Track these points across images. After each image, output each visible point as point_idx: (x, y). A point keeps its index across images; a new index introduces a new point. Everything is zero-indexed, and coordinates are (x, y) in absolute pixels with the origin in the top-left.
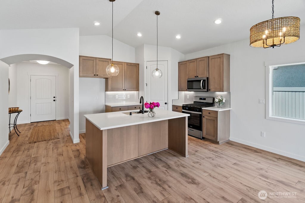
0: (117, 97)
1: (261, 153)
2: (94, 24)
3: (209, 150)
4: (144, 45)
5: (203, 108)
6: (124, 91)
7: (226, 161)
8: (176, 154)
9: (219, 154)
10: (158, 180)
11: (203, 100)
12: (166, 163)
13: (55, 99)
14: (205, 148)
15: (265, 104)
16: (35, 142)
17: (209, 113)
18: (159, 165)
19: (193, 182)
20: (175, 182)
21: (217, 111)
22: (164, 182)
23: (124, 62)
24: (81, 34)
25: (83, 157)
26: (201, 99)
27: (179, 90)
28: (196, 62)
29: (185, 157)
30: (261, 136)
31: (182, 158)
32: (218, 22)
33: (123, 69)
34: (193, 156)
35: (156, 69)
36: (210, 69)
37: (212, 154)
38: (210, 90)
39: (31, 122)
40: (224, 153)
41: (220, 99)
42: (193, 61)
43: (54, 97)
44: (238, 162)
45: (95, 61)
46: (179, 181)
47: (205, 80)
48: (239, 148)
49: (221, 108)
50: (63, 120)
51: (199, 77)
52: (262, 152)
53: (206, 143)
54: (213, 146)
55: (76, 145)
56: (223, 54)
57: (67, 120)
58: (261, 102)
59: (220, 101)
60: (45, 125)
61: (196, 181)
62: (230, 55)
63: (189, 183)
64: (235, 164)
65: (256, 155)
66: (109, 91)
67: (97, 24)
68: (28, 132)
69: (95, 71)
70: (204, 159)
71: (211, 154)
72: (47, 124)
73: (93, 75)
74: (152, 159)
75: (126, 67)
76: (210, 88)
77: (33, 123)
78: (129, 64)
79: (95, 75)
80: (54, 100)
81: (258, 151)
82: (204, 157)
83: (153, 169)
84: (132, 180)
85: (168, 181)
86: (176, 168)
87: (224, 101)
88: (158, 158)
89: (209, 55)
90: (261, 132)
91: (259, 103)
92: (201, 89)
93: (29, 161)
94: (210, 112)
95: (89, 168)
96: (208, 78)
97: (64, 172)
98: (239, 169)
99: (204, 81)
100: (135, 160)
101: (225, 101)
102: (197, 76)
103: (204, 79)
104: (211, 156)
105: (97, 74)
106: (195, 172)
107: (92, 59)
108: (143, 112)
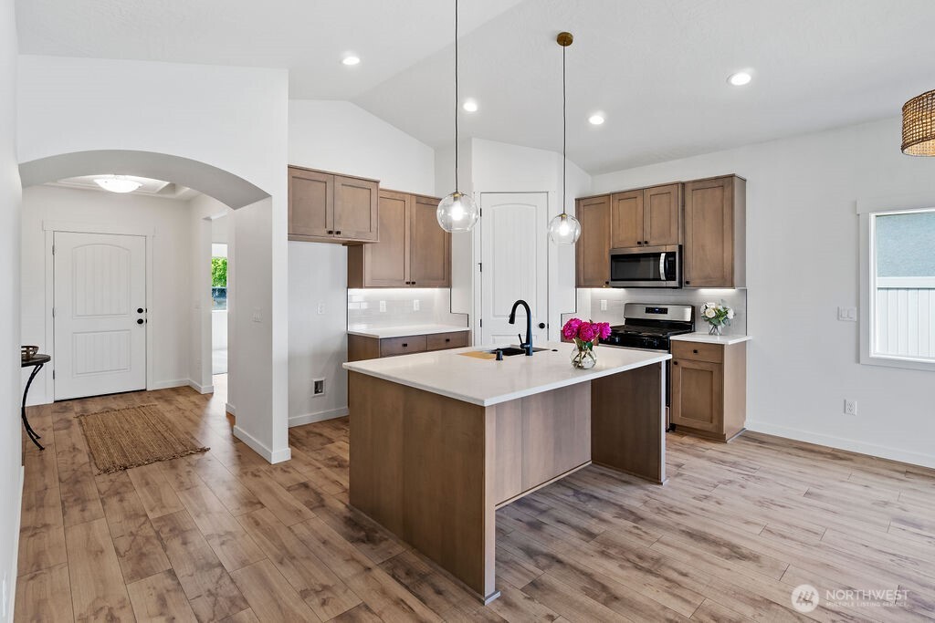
0: (383, 307)
1: (851, 460)
2: (341, 62)
3: (710, 459)
4: (474, 140)
5: (671, 338)
6: (411, 287)
7: (781, 488)
8: (626, 477)
9: (744, 468)
10: (633, 558)
11: (657, 312)
12: (621, 507)
13: (142, 316)
14: (699, 457)
15: (858, 322)
16: (126, 468)
17: (695, 352)
18: (604, 513)
19: (736, 553)
20: (687, 558)
21: (723, 345)
22: (657, 561)
23: (411, 194)
24: (293, 95)
25: (340, 505)
26: (649, 310)
27: (578, 286)
28: (639, 199)
29: (662, 484)
30: (845, 412)
31: (653, 487)
32: (741, 79)
33: (407, 214)
34: (677, 480)
35: (561, 215)
36: (688, 220)
37: (728, 472)
38: (687, 283)
39: (57, 399)
40: (758, 467)
41: (719, 311)
42: (632, 195)
43: (140, 311)
44: (813, 490)
45: (329, 185)
46: (694, 555)
47: (675, 253)
48: (785, 450)
49: (721, 335)
50: (175, 390)
51: (652, 243)
52: (852, 457)
53: (686, 439)
54: (713, 449)
55: (284, 468)
56: (732, 176)
57: (188, 390)
58: (845, 315)
59: (721, 315)
60: (115, 406)
61: (744, 551)
62: (745, 180)
63: (729, 557)
64: (808, 494)
65: (841, 465)
66: (366, 287)
67: (351, 60)
68: (69, 435)
69: (329, 219)
70: (715, 486)
71: (725, 473)
72: (121, 404)
73: (324, 232)
74: (568, 496)
75: (414, 210)
76: (688, 276)
77: (64, 404)
78: (424, 201)
79: (330, 232)
80: (140, 322)
81: (840, 455)
82: (716, 482)
83: (596, 527)
84: (558, 566)
85: (664, 557)
86: (659, 518)
87: (730, 315)
88: (583, 491)
89: (684, 180)
90: (845, 401)
91: (838, 319)
92: (660, 280)
93: (148, 531)
94: (696, 348)
95: (386, 540)
96: (681, 247)
97: (308, 558)
98: (831, 507)
99: (670, 255)
100: (518, 502)
101: (735, 315)
102: (646, 242)
103: (669, 249)
104: (731, 476)
105: (337, 230)
106: (721, 525)
107: (322, 178)
108: (528, 349)
